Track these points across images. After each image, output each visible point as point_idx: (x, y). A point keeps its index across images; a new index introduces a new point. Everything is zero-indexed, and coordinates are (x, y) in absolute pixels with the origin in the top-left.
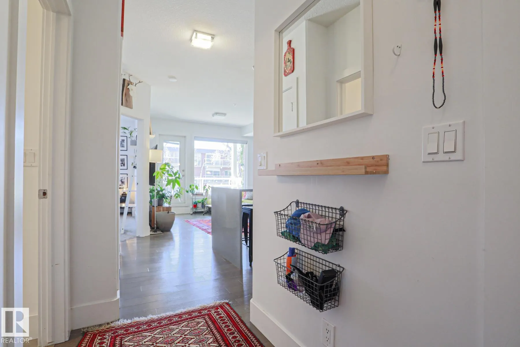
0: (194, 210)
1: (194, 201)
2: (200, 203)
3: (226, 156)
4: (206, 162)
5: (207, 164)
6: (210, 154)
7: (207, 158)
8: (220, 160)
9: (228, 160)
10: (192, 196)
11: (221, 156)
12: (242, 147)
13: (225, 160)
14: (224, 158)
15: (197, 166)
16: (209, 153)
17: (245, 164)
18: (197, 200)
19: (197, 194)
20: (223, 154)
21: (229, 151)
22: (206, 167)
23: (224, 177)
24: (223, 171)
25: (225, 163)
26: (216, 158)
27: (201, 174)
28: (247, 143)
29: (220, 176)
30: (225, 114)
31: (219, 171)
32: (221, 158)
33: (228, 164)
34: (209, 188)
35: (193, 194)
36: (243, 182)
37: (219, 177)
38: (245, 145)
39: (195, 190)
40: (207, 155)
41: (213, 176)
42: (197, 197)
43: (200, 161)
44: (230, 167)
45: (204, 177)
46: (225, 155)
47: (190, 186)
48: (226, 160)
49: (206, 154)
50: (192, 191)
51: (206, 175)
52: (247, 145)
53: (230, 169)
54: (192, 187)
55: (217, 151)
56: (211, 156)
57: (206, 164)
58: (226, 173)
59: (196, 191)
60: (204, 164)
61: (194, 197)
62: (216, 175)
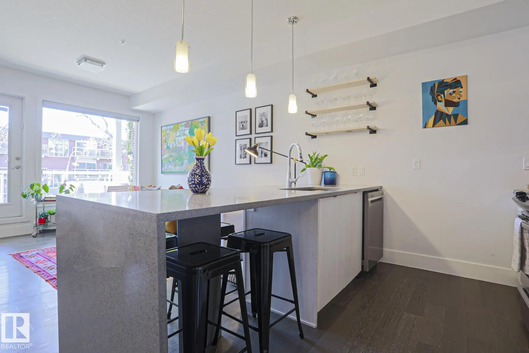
0: (41, 228)
1: (40, 211)
2: (54, 214)
3: (105, 145)
4: (76, 151)
5: (77, 154)
6: (82, 141)
7: (77, 146)
8: (97, 151)
9: (108, 149)
10: (35, 203)
11: (98, 144)
12: (130, 126)
13: (103, 150)
14: (101, 147)
15: (63, 156)
16: (80, 140)
17: (134, 152)
18: (46, 210)
19: (46, 199)
20: (100, 142)
21: (109, 139)
22: (76, 157)
23: (102, 171)
24: (101, 164)
25: (103, 154)
26: (90, 146)
27: (68, 166)
28: (138, 121)
29: (96, 169)
30: (102, 63)
31: (95, 164)
32: (98, 147)
33: (107, 155)
34: (71, 188)
35: (39, 201)
36: (131, 178)
37: (95, 171)
38: (134, 123)
39: (43, 191)
40: (78, 143)
41: (86, 169)
42: (47, 205)
43: (67, 150)
44: (109, 159)
45: (73, 170)
46: (103, 143)
47: (32, 186)
48: (105, 151)
49: (77, 141)
50: (36, 195)
51: (76, 168)
52: (139, 123)
53: (110, 160)
54: (36, 188)
55: (91, 138)
56: (84, 145)
57: (75, 154)
58: (105, 167)
59: (44, 195)
60: (73, 153)
61: (41, 205)
62: (90, 168)
